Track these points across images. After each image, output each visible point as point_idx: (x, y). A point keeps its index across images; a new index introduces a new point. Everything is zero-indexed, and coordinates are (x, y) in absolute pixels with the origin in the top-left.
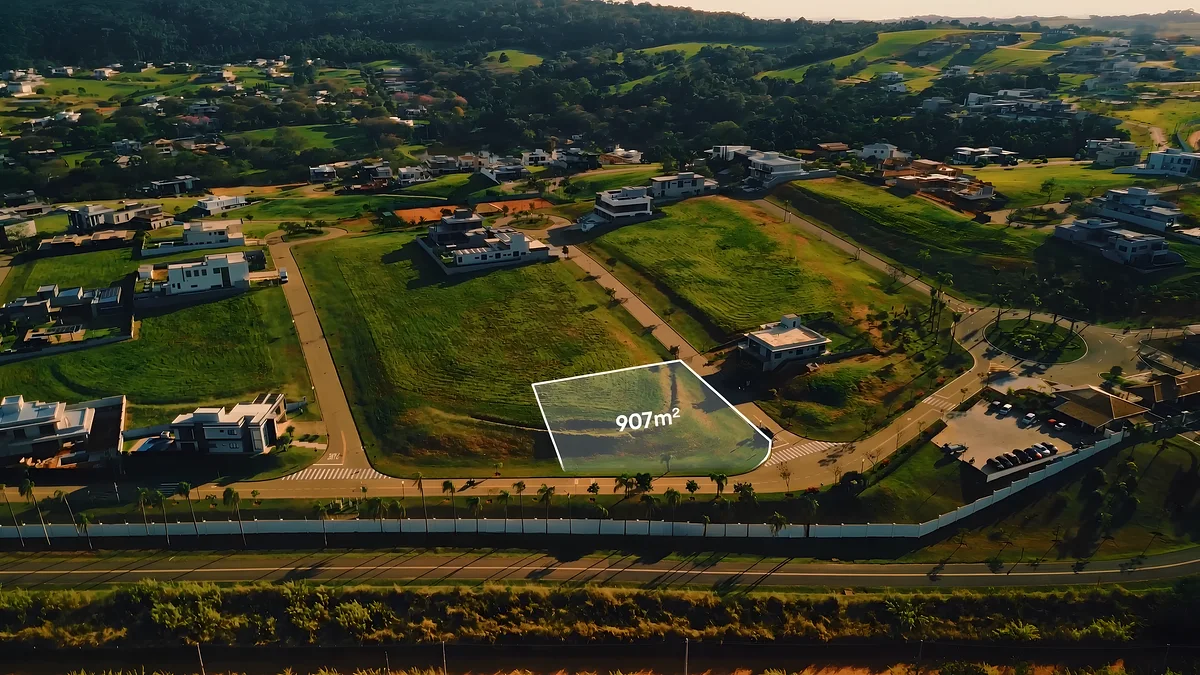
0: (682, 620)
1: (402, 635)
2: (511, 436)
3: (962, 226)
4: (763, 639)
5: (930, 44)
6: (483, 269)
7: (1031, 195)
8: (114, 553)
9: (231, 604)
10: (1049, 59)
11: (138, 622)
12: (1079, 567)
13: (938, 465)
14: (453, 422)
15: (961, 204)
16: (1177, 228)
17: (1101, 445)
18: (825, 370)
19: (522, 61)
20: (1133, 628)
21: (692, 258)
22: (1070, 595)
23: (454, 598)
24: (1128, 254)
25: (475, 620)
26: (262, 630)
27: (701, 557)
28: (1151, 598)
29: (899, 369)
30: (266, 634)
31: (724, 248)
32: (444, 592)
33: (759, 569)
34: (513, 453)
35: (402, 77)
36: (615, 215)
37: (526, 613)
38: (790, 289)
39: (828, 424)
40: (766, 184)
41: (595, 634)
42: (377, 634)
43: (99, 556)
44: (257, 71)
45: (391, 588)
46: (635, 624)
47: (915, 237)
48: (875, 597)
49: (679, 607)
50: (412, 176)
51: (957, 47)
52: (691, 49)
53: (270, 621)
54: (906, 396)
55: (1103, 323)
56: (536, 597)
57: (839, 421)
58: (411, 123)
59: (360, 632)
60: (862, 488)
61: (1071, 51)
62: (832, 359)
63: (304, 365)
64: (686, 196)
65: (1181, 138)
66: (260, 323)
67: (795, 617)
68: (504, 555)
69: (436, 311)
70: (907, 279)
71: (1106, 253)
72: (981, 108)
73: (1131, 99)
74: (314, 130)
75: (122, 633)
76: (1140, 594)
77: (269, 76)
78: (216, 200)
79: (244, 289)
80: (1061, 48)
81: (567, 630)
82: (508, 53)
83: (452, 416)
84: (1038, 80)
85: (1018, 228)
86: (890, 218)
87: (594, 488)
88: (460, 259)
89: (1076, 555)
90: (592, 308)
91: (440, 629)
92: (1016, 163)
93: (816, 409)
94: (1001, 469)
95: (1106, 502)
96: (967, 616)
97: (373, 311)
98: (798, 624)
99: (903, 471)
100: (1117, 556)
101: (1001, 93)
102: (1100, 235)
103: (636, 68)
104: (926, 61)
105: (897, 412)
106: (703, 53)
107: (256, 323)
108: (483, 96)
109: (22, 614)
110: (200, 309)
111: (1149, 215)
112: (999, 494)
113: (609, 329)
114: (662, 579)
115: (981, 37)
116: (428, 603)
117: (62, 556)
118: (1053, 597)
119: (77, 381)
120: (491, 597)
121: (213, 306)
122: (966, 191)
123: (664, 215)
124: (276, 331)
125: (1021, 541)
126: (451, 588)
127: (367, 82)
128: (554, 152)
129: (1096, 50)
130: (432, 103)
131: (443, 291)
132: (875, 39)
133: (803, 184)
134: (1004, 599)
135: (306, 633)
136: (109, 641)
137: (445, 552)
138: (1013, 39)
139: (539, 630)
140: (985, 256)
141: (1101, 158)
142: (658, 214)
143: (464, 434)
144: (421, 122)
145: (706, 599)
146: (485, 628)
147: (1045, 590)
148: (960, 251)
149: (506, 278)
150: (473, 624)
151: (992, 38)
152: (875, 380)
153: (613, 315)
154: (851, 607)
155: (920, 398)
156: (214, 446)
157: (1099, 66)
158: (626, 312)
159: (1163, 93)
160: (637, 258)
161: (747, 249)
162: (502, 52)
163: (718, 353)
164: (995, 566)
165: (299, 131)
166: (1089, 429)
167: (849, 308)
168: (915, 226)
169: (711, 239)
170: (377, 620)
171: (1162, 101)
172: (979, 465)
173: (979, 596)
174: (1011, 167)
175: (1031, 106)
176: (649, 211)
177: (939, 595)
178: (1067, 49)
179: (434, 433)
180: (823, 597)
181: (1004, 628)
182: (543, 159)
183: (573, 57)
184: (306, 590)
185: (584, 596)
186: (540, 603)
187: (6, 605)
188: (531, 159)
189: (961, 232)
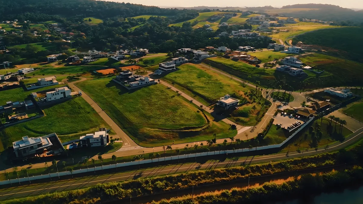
0: (239, 174)
1: (174, 188)
2: (171, 133)
3: (254, 68)
4: (259, 175)
5: (214, 16)
6: (139, 87)
7: (266, 59)
8: (80, 178)
9: (125, 187)
10: (246, 21)
11: (102, 195)
12: (316, 150)
13: (277, 129)
14: (155, 131)
15: (251, 62)
16: (303, 67)
17: (310, 121)
18: (240, 108)
19: (96, 21)
20: (334, 162)
21: (192, 81)
22: (318, 156)
23: (182, 176)
24: (295, 74)
25: (190, 181)
26: (138, 192)
27: (234, 158)
28: (334, 154)
29: (256, 106)
30: (140, 193)
31: (199, 78)
32: (179, 175)
33: (248, 159)
34: (174, 138)
35: (59, 26)
36: (167, 70)
37: (201, 177)
38: (221, 88)
39: (247, 122)
40: (200, 59)
41: (220, 180)
42: (168, 189)
43: (76, 180)
44: (8, 25)
45: (165, 176)
46: (229, 176)
47: (244, 72)
48: (279, 162)
49: (237, 171)
50: (89, 59)
51: (221, 17)
52: (147, 17)
53: (139, 189)
54: (262, 113)
55: (295, 91)
56: (202, 173)
57: (249, 121)
58: (69, 41)
59: (163, 188)
60: (263, 137)
61: (251, 18)
62: (240, 105)
63: (102, 119)
64: (181, 63)
65: (287, 42)
66: (81, 108)
67: (263, 169)
68: (187, 164)
69: (131, 100)
70: (246, 84)
71: (290, 74)
72: (237, 35)
73: (271, 32)
74: (38, 44)
75: (99, 199)
76: (332, 153)
77: (13, 27)
78: (25, 70)
79: (71, 98)
80: (247, 17)
81: (213, 180)
82: (91, 18)
83: (153, 129)
84: (247, 27)
85: (267, 68)
86: (235, 67)
87: (202, 144)
88: (132, 85)
89: (315, 147)
90: (174, 96)
91: (183, 185)
92: (255, 51)
93: (242, 118)
94: (291, 129)
95: (315, 134)
96: (299, 164)
97: (114, 102)
98: (265, 171)
99: (270, 132)
100: (323, 146)
101: (240, 30)
102: (288, 69)
103: (133, 23)
104: (214, 21)
105: (261, 117)
106: (151, 18)
107: (80, 108)
108: (89, 33)
109: (67, 198)
110: (60, 105)
111: (296, 63)
112: (293, 135)
113: (181, 102)
114: (228, 165)
115: (227, 14)
116: (176, 178)
117: (65, 181)
118: (315, 157)
119: (36, 130)
120: (191, 175)
121: (64, 104)
122: (250, 59)
123: (179, 69)
124: (88, 110)
125: (302, 145)
126: (180, 174)
127: (48, 28)
128: (126, 51)
129: (257, 18)
130: (74, 35)
131: (130, 95)
132: (198, 15)
133: (210, 59)
134: (305, 159)
135: (150, 191)
136: (96, 202)
137: (171, 165)
138: (235, 15)
139: (207, 181)
140: (263, 76)
141: (276, 49)
142: (177, 69)
143: (159, 134)
144: (72, 41)
145: (242, 168)
146: (193, 183)
147: (313, 155)
148: (256, 75)
149: (146, 89)
150: (190, 182)
151: (230, 15)
152: (253, 110)
153: (180, 98)
154: (274, 165)
155: (264, 113)
156: (92, 145)
157: (259, 23)
158: (183, 97)
159: (278, 30)
160: (179, 82)
161: (205, 77)
162: (89, 18)
163: (211, 106)
164: (299, 152)
165: (34, 45)
166: (305, 117)
167: (239, 92)
168: (243, 69)
169: (195, 76)
170: (167, 185)
171: (278, 32)
172: (286, 128)
173: (300, 159)
174: (254, 52)
175: (249, 34)
176: (175, 68)
177: (292, 160)
178: (250, 18)
179: (151, 134)
180: (268, 164)
181: (308, 165)
182: (123, 52)
183: (113, 20)
184: (144, 180)
185: (213, 172)
186: (204, 175)
187: (62, 197)
188: (119, 53)
189: (255, 70)
